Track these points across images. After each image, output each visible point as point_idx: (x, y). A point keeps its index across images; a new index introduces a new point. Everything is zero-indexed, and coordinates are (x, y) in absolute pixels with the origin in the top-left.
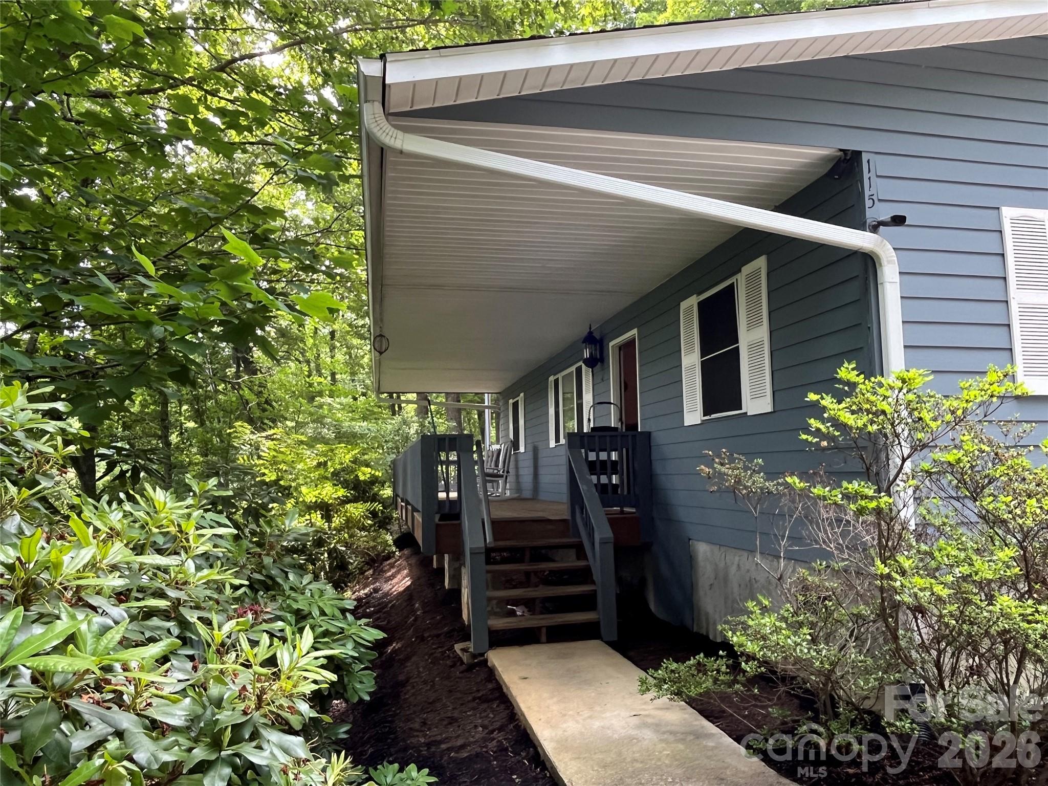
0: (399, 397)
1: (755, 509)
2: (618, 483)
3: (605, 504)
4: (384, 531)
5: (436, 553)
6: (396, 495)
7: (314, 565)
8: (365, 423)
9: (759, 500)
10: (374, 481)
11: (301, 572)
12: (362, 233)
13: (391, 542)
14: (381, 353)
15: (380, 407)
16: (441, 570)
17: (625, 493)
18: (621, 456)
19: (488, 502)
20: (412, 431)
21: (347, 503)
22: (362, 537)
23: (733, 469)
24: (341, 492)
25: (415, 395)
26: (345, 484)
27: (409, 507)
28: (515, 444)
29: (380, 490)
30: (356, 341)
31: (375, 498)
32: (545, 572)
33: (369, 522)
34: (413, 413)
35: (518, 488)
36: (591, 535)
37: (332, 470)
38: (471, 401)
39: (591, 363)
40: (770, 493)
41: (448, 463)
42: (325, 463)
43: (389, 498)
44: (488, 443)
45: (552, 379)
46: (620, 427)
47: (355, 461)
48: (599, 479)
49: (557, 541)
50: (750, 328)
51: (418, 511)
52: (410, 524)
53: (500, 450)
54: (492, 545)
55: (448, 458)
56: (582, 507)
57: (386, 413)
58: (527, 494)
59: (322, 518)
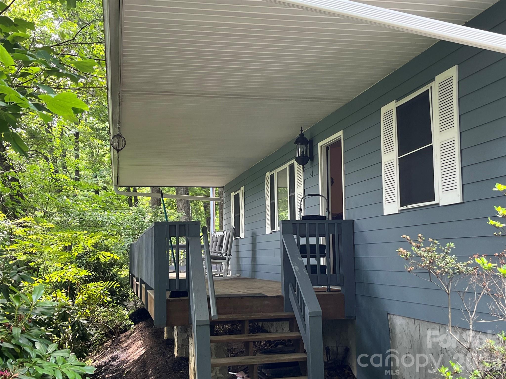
0: (135, 191)
1: (447, 287)
2: (325, 264)
3: (315, 282)
4: (121, 307)
5: (167, 326)
6: (132, 275)
7: (59, 336)
8: (106, 213)
9: (451, 278)
10: (113, 263)
11: (47, 342)
12: (102, 47)
13: (127, 317)
14: (118, 151)
15: (119, 199)
16: (171, 341)
17: (332, 273)
18: (328, 241)
19: (213, 281)
20: (147, 220)
21: (89, 283)
22: (101, 312)
23: (428, 251)
24: (84, 273)
25: (149, 189)
26: (87, 266)
27: (144, 286)
28: (236, 232)
29: (118, 271)
30: (97, 142)
31: (113, 278)
32: (261, 342)
33: (108, 299)
34: (147, 205)
35: (239, 269)
36: (302, 310)
37: (76, 254)
38: (198, 194)
39: (302, 161)
40: (460, 273)
41: (178, 247)
42: (70, 248)
43: (125, 278)
44: (212, 230)
45: (268, 174)
46: (327, 215)
47: (96, 246)
48: (309, 261)
49: (273, 314)
50: (442, 129)
51: (151, 289)
52: (144, 300)
53: (223, 237)
54: (216, 318)
55: (178, 243)
56: (295, 285)
57: (125, 205)
58: (246, 274)
59: (66, 296)
